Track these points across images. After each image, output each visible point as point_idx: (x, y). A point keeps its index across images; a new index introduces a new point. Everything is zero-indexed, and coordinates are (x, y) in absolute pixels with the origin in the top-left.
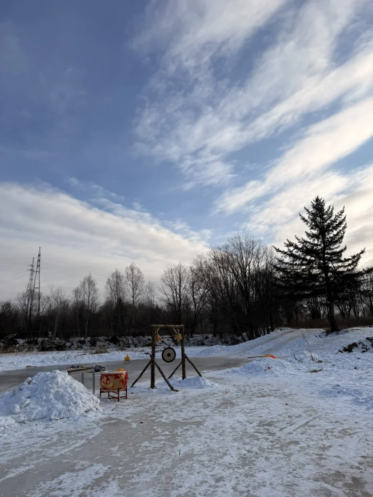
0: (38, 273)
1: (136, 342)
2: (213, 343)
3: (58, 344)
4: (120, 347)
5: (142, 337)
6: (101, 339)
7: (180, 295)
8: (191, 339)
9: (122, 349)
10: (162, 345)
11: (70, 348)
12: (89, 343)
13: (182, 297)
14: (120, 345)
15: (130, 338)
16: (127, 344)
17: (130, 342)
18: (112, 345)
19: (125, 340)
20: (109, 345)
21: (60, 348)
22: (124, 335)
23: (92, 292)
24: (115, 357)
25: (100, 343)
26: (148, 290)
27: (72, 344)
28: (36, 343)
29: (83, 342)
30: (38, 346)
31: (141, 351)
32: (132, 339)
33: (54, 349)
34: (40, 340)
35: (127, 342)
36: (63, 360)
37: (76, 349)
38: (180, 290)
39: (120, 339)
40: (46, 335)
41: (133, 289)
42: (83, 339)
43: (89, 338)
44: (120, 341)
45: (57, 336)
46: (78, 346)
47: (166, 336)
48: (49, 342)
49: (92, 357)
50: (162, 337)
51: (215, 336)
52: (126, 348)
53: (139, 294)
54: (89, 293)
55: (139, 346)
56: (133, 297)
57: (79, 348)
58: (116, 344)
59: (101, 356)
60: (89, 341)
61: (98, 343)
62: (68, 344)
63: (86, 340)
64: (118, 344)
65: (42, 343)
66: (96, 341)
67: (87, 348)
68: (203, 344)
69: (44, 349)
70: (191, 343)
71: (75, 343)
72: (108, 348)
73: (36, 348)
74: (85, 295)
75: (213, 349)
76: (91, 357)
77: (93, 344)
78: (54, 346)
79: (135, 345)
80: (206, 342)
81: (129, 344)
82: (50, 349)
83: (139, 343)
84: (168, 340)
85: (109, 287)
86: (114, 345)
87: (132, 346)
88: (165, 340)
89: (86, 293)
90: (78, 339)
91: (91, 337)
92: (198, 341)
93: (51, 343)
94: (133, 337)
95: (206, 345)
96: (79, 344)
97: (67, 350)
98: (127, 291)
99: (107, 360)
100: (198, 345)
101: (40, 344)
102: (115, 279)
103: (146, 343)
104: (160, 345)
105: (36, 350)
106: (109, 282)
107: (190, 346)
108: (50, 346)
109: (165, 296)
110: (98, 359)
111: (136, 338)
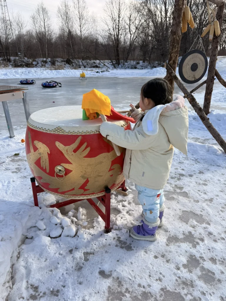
0: (6, 7)
1: (85, 64)
2: (143, 68)
3: (27, 62)
4: (74, 67)
5: (89, 61)
6: (58, 60)
7: (118, 26)
8: (126, 64)
9: (75, 68)
10: (104, 67)
11: (36, 66)
12: (50, 63)
13: (120, 28)
14: (73, 66)
15: (80, 61)
16: (78, 65)
17: (81, 63)
18: (67, 65)
19: (76, 62)
20: (65, 65)
21: (28, 65)
22: (76, 58)
23: (46, 18)
24: (71, 74)
25: (58, 63)
26: (92, 20)
27: (38, 63)
28: (9, 61)
29: (46, 62)
30: (12, 63)
31: (90, 70)
32: (82, 62)
33: (25, 66)
34: (12, 58)
35: (78, 63)
36: (25, 74)
37: (41, 67)
38: (119, 21)
39: (73, 61)
40: (17, 55)
41: (80, 19)
42: (45, 59)
43: (49, 59)
44: (73, 63)
45: (25, 56)
46: (42, 64)
47: (107, 61)
48: (20, 60)
49: (51, 73)
50: (104, 61)
51: (144, 62)
52: (78, 68)
53: (85, 24)
54: (44, 20)
55: (87, 67)
56: (80, 26)
57: (42, 66)
58: (70, 65)
59: (59, 72)
60: (50, 61)
61: (57, 63)
62: (34, 63)
63: (48, 60)
64: (72, 65)
65: (15, 61)
66: (55, 62)
67: (49, 66)
68: (136, 68)
69: (16, 65)
70: (126, 66)
71: (39, 62)
72: (65, 67)
73: (11, 65)
74: (42, 22)
75: (157, 70)
76: (49, 72)
77: (53, 63)
78: (24, 64)
79: (84, 66)
80: (138, 66)
81: (80, 65)
82: (21, 66)
83: (87, 65)
84: (108, 64)
85: (60, 15)
86: (69, 66)
87: (82, 67)
88: (106, 64)
89: (42, 20)
90: (41, 59)
91: (51, 58)
92: (132, 65)
93: (21, 61)
94: (82, 60)
95: (138, 68)
96: (42, 63)
97: (34, 67)
98: (74, 21)
99: (64, 76)
100: (132, 68)
101: (13, 62)
102: (64, 8)
103: (92, 65)
104: (103, 68)
105: (11, 66)
106: (59, 11)
107: (125, 69)
108: (21, 63)
109: (106, 26)
110: (56, 75)
111: (85, 61)
